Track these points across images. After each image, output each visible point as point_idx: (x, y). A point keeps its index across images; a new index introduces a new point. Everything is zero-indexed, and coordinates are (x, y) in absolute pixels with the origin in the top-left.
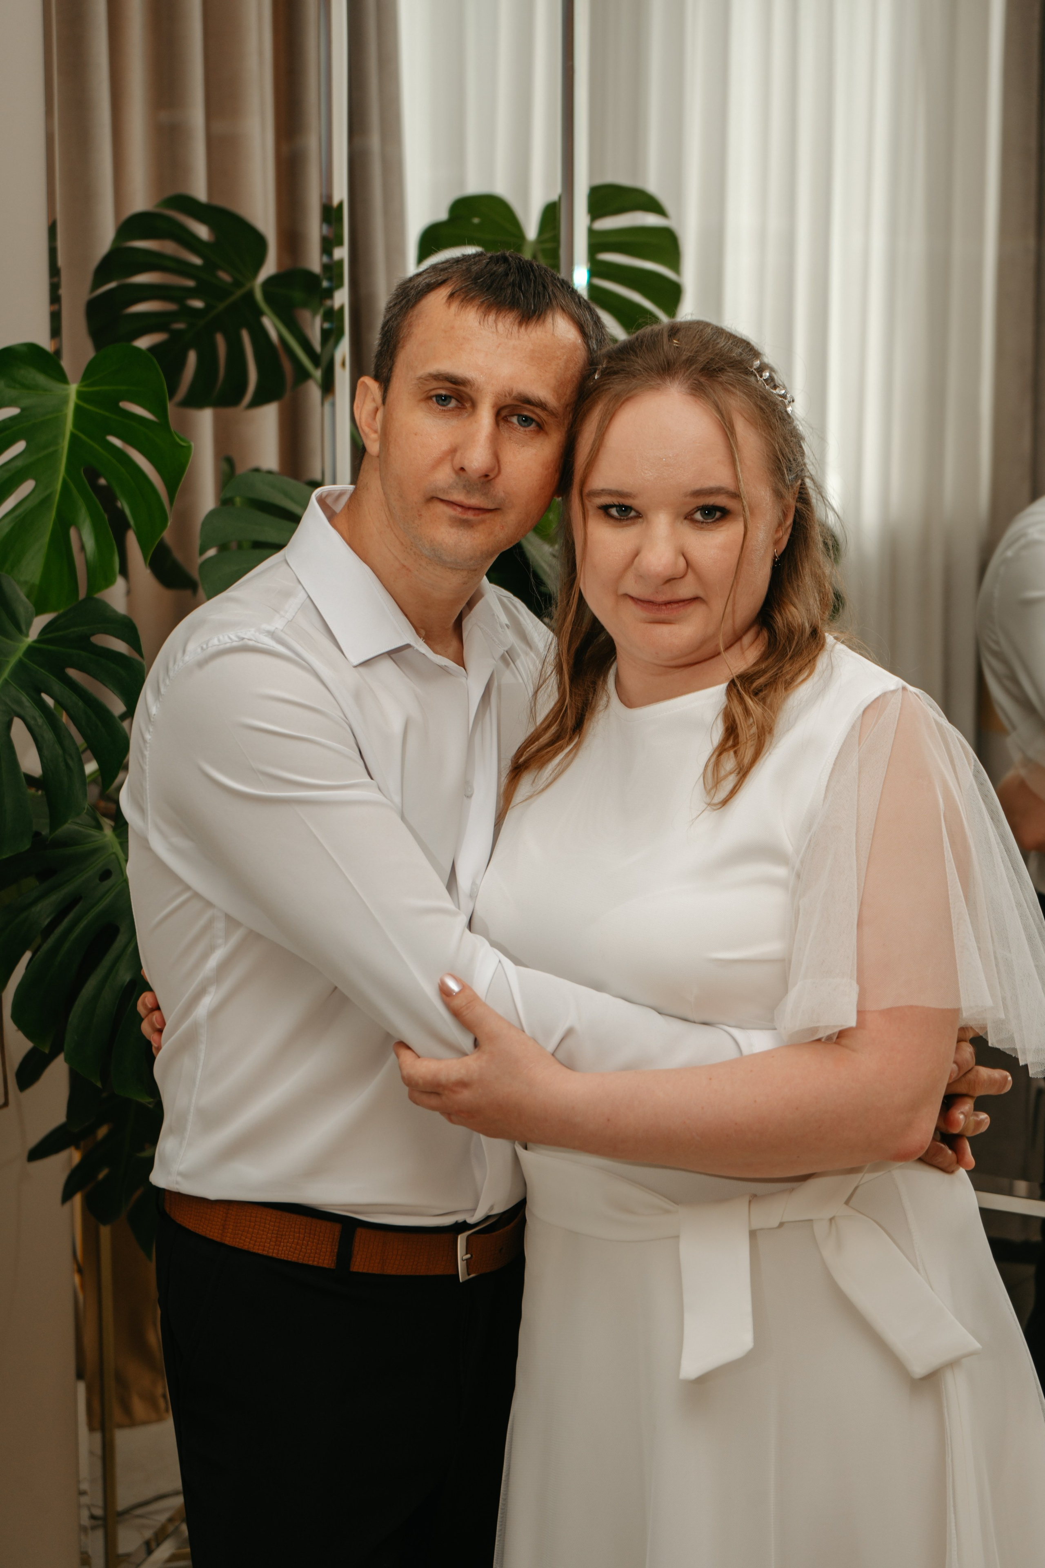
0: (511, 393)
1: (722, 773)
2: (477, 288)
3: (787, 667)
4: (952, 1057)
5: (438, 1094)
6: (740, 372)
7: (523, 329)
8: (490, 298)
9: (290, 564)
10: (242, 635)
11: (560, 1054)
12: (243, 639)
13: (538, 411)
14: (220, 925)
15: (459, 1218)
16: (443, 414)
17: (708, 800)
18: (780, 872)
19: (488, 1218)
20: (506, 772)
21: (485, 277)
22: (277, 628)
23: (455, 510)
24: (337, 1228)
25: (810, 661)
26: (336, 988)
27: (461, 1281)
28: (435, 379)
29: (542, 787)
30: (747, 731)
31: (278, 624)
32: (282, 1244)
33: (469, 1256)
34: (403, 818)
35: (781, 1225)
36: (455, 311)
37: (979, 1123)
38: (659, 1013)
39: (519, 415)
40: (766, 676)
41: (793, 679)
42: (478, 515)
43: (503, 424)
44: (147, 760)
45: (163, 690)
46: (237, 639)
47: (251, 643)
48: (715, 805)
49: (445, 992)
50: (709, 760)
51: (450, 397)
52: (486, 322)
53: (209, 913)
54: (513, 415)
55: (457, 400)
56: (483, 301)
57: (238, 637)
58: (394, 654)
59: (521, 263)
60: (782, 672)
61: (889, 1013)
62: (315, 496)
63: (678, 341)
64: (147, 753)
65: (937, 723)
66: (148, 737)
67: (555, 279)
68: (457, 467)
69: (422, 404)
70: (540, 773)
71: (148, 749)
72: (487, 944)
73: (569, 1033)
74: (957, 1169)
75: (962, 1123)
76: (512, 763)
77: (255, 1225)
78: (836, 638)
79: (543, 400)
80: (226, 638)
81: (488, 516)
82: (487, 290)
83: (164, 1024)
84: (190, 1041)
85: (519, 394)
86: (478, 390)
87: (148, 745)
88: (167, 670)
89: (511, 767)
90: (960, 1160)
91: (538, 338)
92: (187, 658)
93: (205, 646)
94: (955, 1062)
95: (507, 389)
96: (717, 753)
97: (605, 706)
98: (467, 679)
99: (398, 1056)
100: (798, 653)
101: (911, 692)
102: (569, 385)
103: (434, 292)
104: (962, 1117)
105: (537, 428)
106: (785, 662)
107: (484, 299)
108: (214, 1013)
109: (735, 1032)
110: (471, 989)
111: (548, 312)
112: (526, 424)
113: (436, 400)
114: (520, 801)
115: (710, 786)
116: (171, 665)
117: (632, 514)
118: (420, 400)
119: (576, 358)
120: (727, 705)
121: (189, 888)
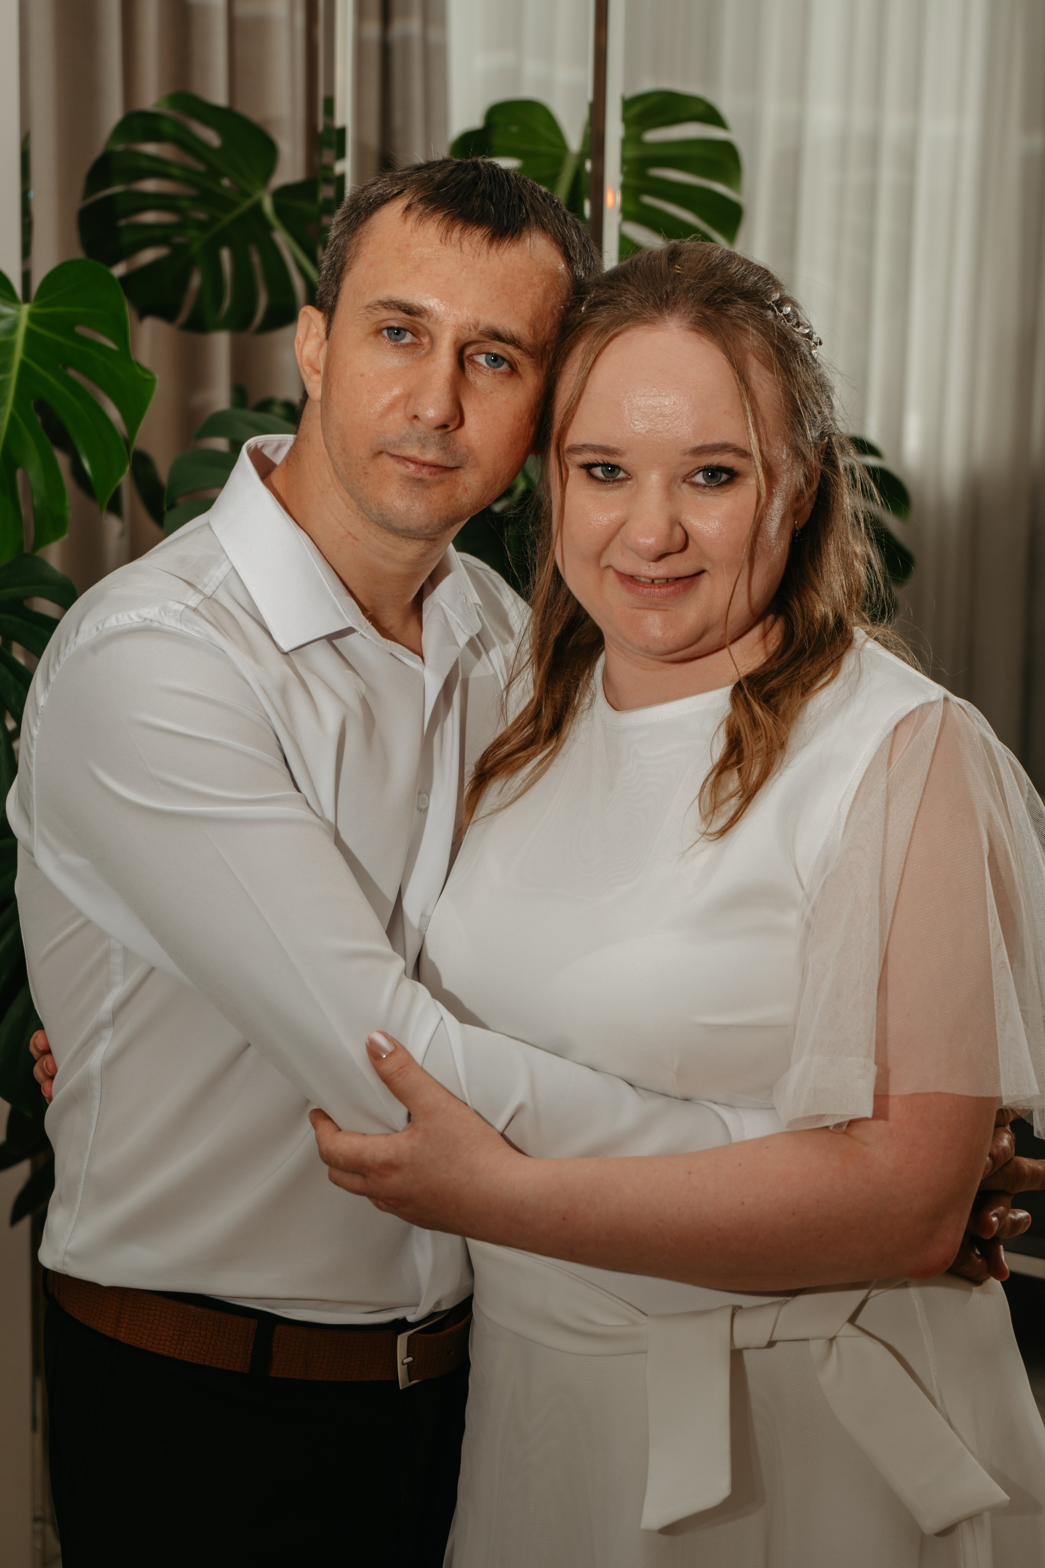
0: (477, 327)
1: (724, 795)
2: (438, 199)
3: (807, 667)
4: (987, 1149)
5: (362, 1175)
6: (754, 305)
7: (493, 250)
8: (454, 211)
9: (214, 529)
10: (143, 614)
11: (510, 1135)
12: (146, 619)
13: (510, 349)
14: (118, 960)
15: (397, 1315)
16: (395, 350)
17: (703, 828)
18: (787, 919)
19: (432, 1315)
21: (450, 186)
23: (407, 467)
24: (252, 1324)
25: (832, 662)
27: (401, 1389)
28: (386, 308)
29: (509, 800)
30: (752, 746)
32: (186, 1343)
33: (410, 1359)
35: (771, 1343)
36: (412, 227)
37: (1018, 1223)
39: (488, 354)
40: (780, 678)
41: (812, 682)
42: (435, 474)
43: (467, 364)
44: (34, 759)
45: (52, 678)
46: (138, 620)
47: (154, 625)
48: (710, 834)
49: (374, 1052)
50: (707, 780)
51: (405, 330)
52: (448, 241)
53: (104, 945)
54: (480, 354)
55: (413, 335)
56: (446, 215)
58: (333, 639)
59: (495, 171)
60: (799, 674)
62: (248, 447)
63: (679, 266)
64: (34, 752)
66: (35, 732)
67: (536, 191)
68: (411, 414)
69: (371, 338)
70: (509, 781)
71: (35, 746)
72: (431, 997)
73: (521, 1109)
75: (996, 1225)
76: (476, 769)
77: (154, 1319)
78: (867, 633)
79: (516, 335)
80: (126, 617)
81: (446, 475)
82: (451, 202)
83: (56, 1071)
84: (79, 1097)
85: (487, 327)
86: (437, 321)
87: (35, 742)
90: (992, 1269)
91: (511, 261)
92: (79, 640)
93: (100, 626)
94: (991, 1155)
95: (472, 321)
96: (717, 771)
97: (589, 706)
98: (424, 669)
99: (315, 1127)
101: (953, 702)
102: (549, 319)
103: (388, 204)
104: (995, 1219)
105: (510, 369)
106: (803, 661)
107: (447, 212)
108: (111, 1063)
109: (724, 1112)
110: (405, 1050)
111: (525, 229)
112: (496, 364)
113: (388, 334)
114: (483, 816)
115: (707, 811)
116: (62, 648)
117: (622, 475)
118: (369, 334)
119: (558, 286)
120: (730, 715)
121: (82, 914)
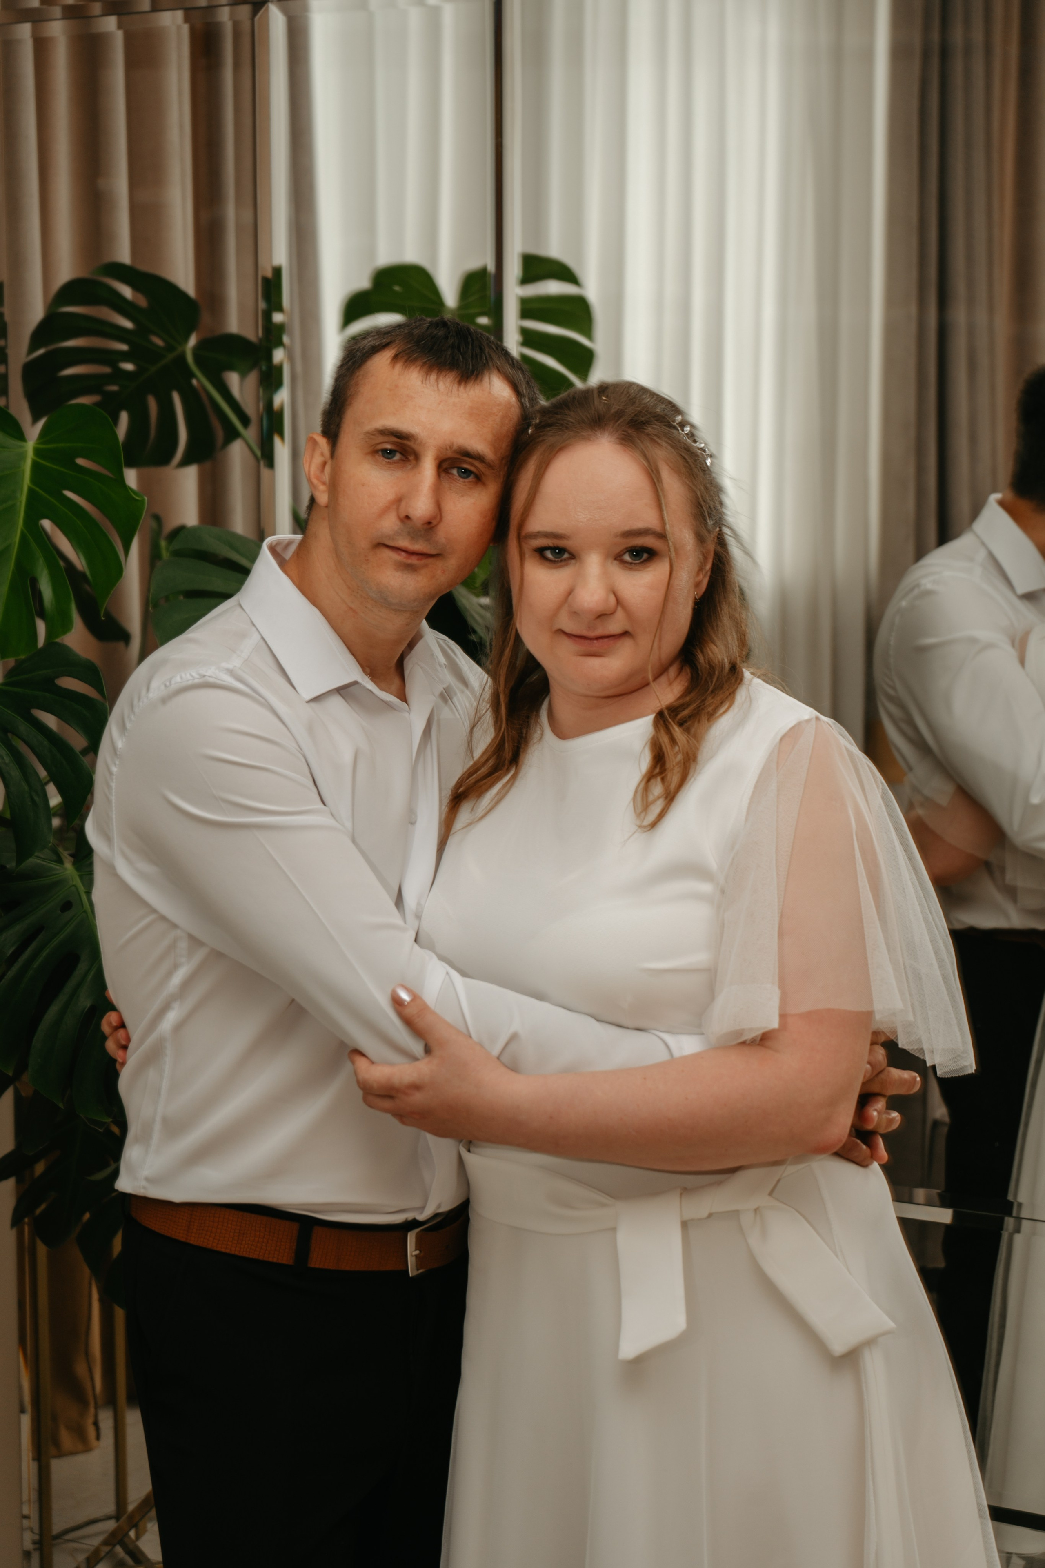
0: (452, 447)
1: (651, 798)
2: (419, 350)
3: (709, 700)
4: (866, 1058)
5: (391, 1097)
6: (665, 425)
7: (462, 388)
8: (432, 359)
9: (244, 607)
10: (203, 672)
11: (504, 1058)
12: (204, 676)
13: (476, 463)
14: (183, 945)
15: (409, 1216)
16: (389, 466)
17: (638, 823)
18: (706, 888)
19: (436, 1215)
20: (446, 801)
21: (427, 339)
22: (235, 666)
23: (400, 555)
24: (295, 1226)
25: (730, 694)
26: (293, 1000)
27: (410, 1276)
28: (381, 434)
29: (481, 815)
30: (674, 759)
31: (235, 663)
32: (244, 1242)
33: (417, 1252)
34: (354, 841)
35: (710, 1215)
36: (399, 371)
37: (891, 1121)
38: (597, 1020)
39: (459, 468)
40: (691, 707)
41: (714, 711)
42: (422, 560)
43: (444, 475)
44: (114, 791)
45: (128, 725)
46: (198, 676)
47: (211, 680)
48: (645, 827)
49: (397, 1002)
50: (638, 787)
51: (395, 451)
52: (428, 381)
53: (173, 934)
54: (453, 468)
55: (401, 453)
56: (425, 362)
57: (200, 675)
58: (342, 691)
59: (459, 327)
60: (704, 704)
61: (808, 1016)
62: (266, 544)
63: (607, 397)
64: (113, 785)
65: (847, 750)
66: (114, 769)
67: (490, 342)
68: (403, 515)
69: (369, 457)
70: (479, 801)
71: (114, 780)
72: (435, 958)
73: (514, 1037)
74: (871, 1163)
75: (876, 1120)
76: (452, 793)
77: (218, 1225)
78: (752, 674)
79: (481, 453)
80: (188, 675)
81: (430, 561)
82: (429, 352)
83: (129, 1040)
84: (154, 1054)
85: (460, 447)
86: (422, 444)
87: (114, 777)
88: (132, 706)
89: (451, 796)
90: (873, 1156)
91: (476, 396)
92: (151, 695)
93: (168, 684)
94: (869, 1063)
95: (448, 443)
96: (645, 780)
97: (539, 738)
98: (410, 714)
99: (353, 1062)
100: (719, 687)
101: (824, 721)
102: (505, 440)
103: (378, 354)
104: (875, 1113)
105: (475, 479)
106: (707, 695)
107: (426, 360)
108: (178, 1028)
109: (667, 1037)
110: (421, 999)
111: (485, 372)
112: (465, 476)
113: (382, 454)
114: (460, 828)
115: (640, 810)
116: (135, 702)
117: (566, 556)
118: (367, 454)
119: (511, 414)
120: (654, 736)
121: (154, 911)
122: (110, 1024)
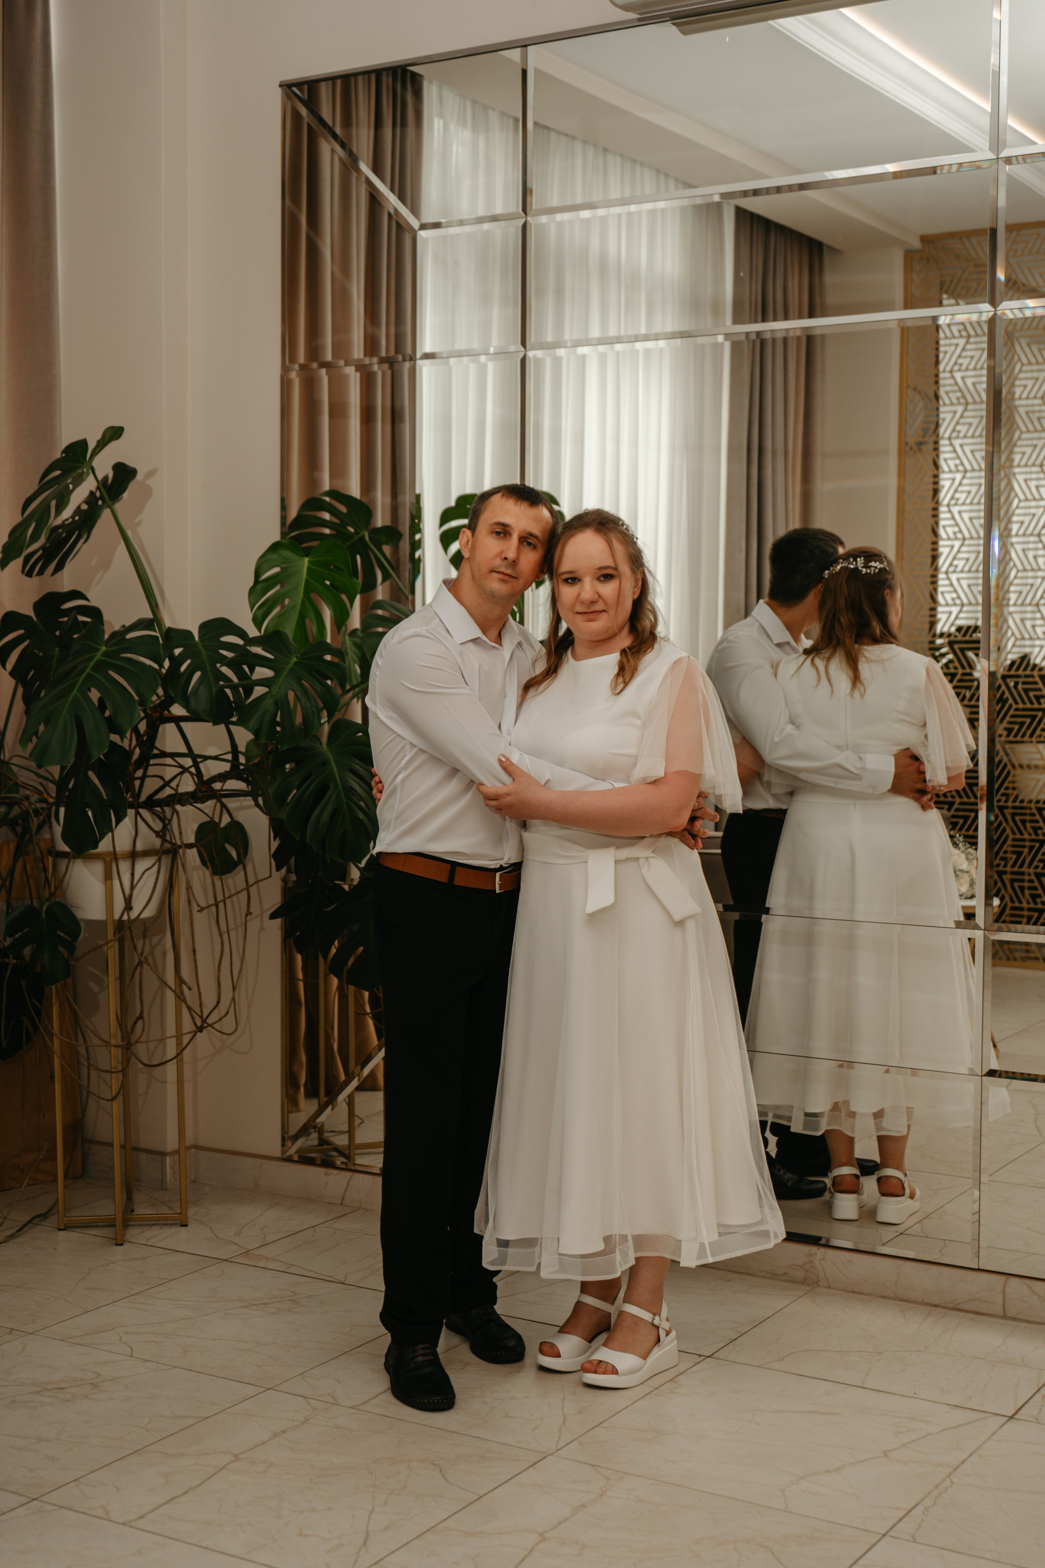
5: (497, 799)
6: (614, 524)
7: (530, 509)
8: (518, 496)
9: (433, 607)
11: (546, 786)
13: (536, 540)
14: (408, 747)
15: (497, 864)
16: (498, 539)
18: (638, 722)
19: (508, 865)
20: (522, 689)
22: (430, 628)
23: (500, 575)
24: (449, 866)
26: (455, 766)
28: (495, 525)
29: (539, 692)
30: (629, 668)
32: (427, 872)
33: (500, 882)
34: (480, 700)
35: (627, 859)
36: (504, 500)
37: (705, 832)
39: (528, 541)
40: (636, 648)
42: (509, 578)
43: (521, 544)
44: (377, 683)
45: (384, 654)
47: (419, 633)
48: (615, 694)
49: (500, 761)
50: (613, 679)
51: (501, 532)
52: (517, 505)
53: (404, 742)
54: (526, 541)
55: (504, 533)
56: (515, 497)
57: (415, 631)
58: (473, 641)
60: (639, 650)
61: (676, 773)
63: (589, 515)
64: (377, 680)
65: (700, 671)
66: (377, 673)
68: (503, 558)
69: (490, 535)
70: (538, 688)
71: (377, 678)
72: (516, 749)
73: (548, 781)
74: (695, 848)
77: (416, 864)
79: (537, 535)
80: (409, 632)
81: (513, 580)
83: (383, 788)
84: (393, 793)
85: (529, 532)
86: (512, 530)
88: (385, 647)
89: (524, 687)
90: (696, 845)
91: (536, 513)
92: (393, 641)
93: (400, 636)
95: (523, 530)
96: (616, 676)
97: (567, 661)
98: (503, 652)
100: (647, 640)
101: (691, 658)
102: (547, 532)
103: (496, 494)
104: (698, 826)
105: (535, 547)
108: (405, 780)
109: (614, 783)
110: (510, 760)
111: (540, 504)
112: (530, 545)
113: (496, 533)
116: (387, 645)
117: (577, 581)
118: (489, 533)
119: (549, 523)
120: (620, 660)
121: (395, 733)
122: (375, 781)
